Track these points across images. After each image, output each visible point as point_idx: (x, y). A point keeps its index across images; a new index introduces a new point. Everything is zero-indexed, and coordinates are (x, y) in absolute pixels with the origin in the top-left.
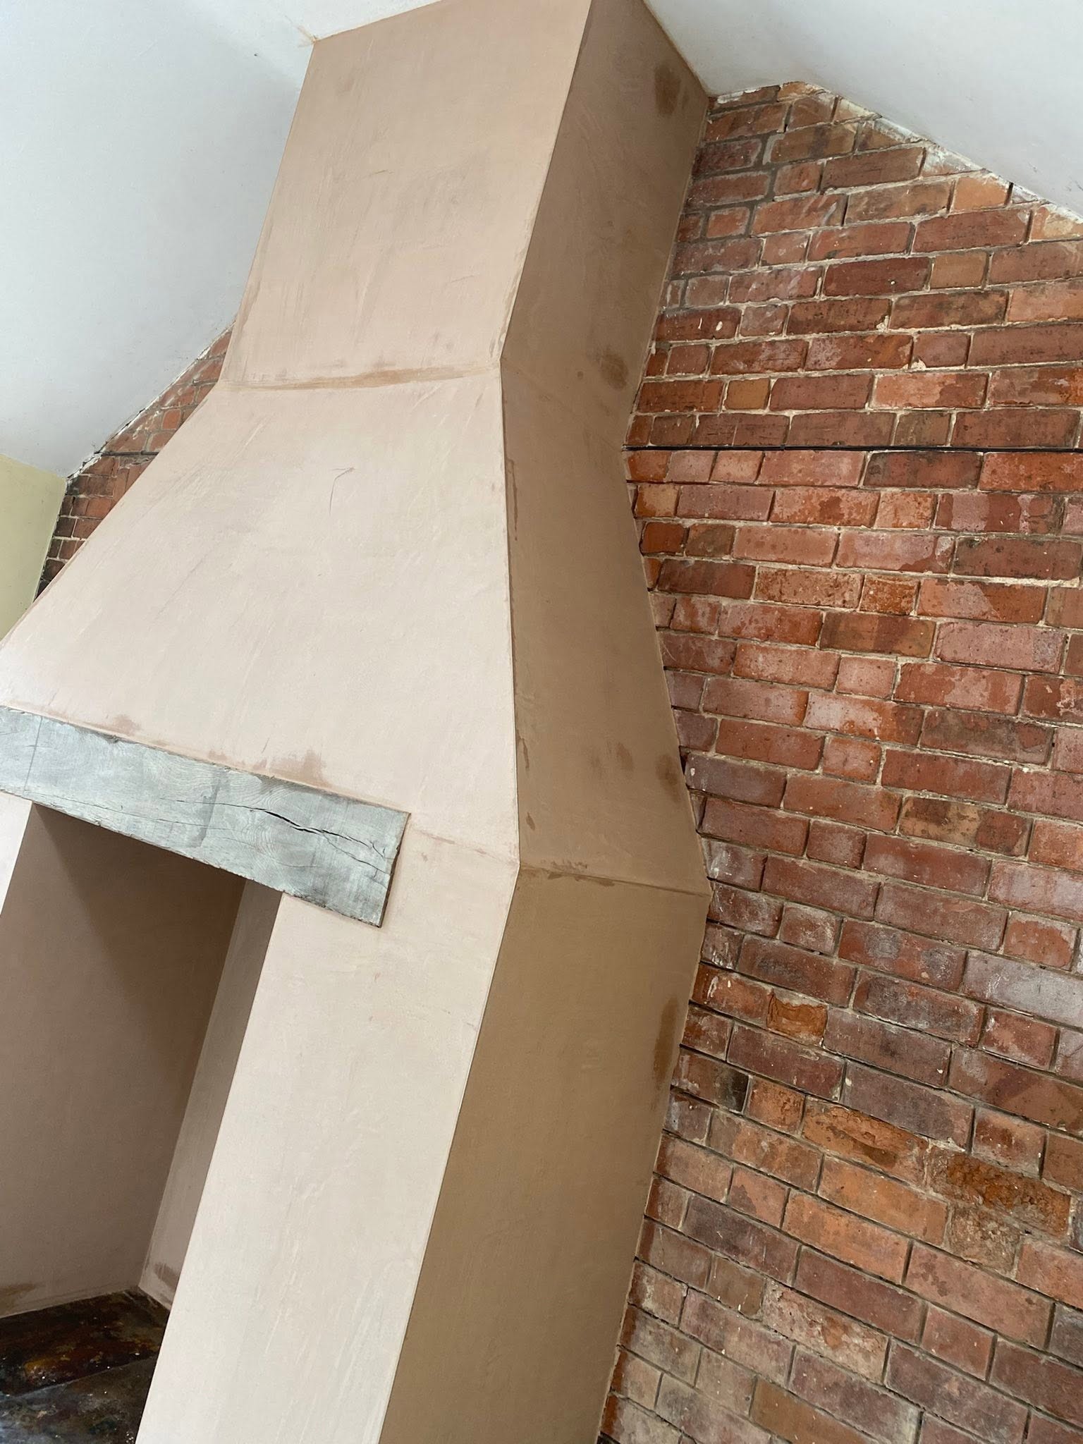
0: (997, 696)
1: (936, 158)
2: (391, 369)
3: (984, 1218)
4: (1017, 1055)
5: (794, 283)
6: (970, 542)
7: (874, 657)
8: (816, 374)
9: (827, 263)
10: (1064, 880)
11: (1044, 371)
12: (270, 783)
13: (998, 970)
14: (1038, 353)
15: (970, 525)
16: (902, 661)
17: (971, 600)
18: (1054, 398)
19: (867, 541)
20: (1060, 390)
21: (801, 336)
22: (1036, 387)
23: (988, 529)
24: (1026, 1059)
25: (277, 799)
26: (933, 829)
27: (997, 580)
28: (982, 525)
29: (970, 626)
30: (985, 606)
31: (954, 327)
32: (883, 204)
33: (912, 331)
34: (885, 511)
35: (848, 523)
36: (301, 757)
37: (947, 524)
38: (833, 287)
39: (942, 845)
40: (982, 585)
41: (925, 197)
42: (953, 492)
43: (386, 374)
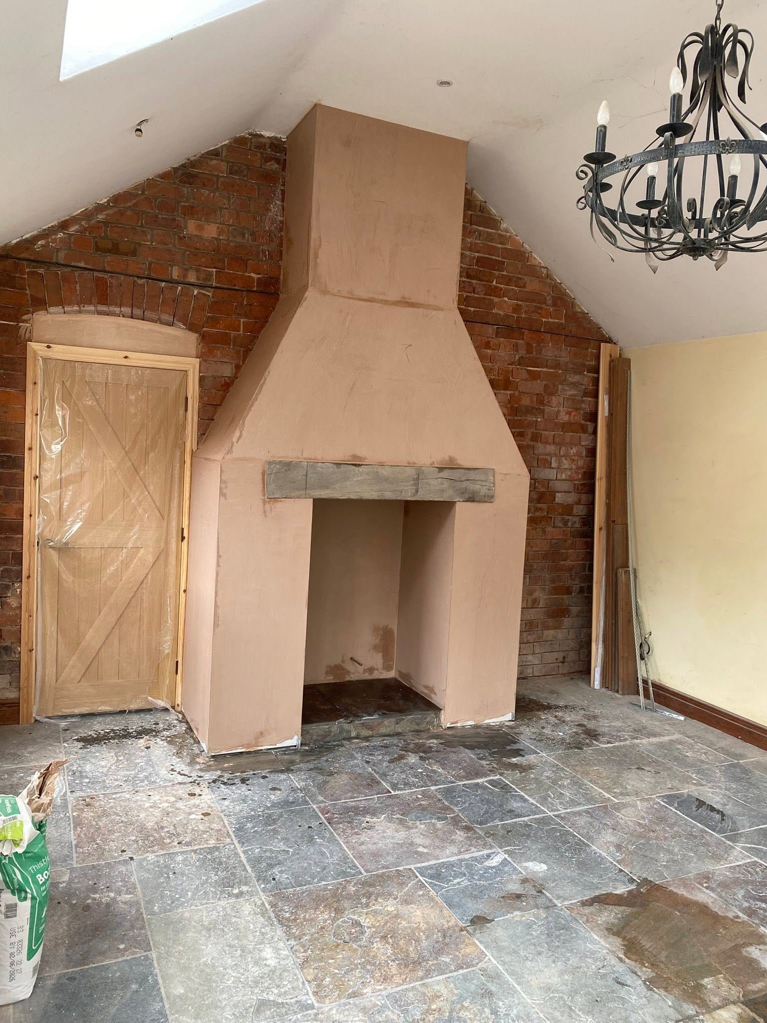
0: (532, 401)
1: (504, 226)
2: (410, 301)
3: (536, 528)
4: (542, 490)
5: (468, 259)
6: (522, 357)
7: (502, 392)
8: (476, 296)
9: (477, 254)
10: (548, 446)
11: (536, 307)
12: (441, 469)
13: (537, 471)
14: (533, 301)
15: (522, 352)
16: (509, 392)
17: (525, 375)
18: (538, 315)
19: (498, 356)
20: (539, 313)
21: (471, 281)
22: (534, 311)
23: (527, 353)
24: (544, 490)
25: (445, 474)
26: (522, 438)
27: (530, 368)
28: (525, 352)
29: (525, 382)
30: (528, 376)
31: (513, 287)
32: (490, 237)
33: (502, 286)
34: (502, 346)
35: (493, 349)
36: (447, 458)
37: (517, 351)
38: (479, 264)
39: (524, 443)
40: (527, 370)
41: (503, 239)
42: (518, 341)
43: (407, 302)
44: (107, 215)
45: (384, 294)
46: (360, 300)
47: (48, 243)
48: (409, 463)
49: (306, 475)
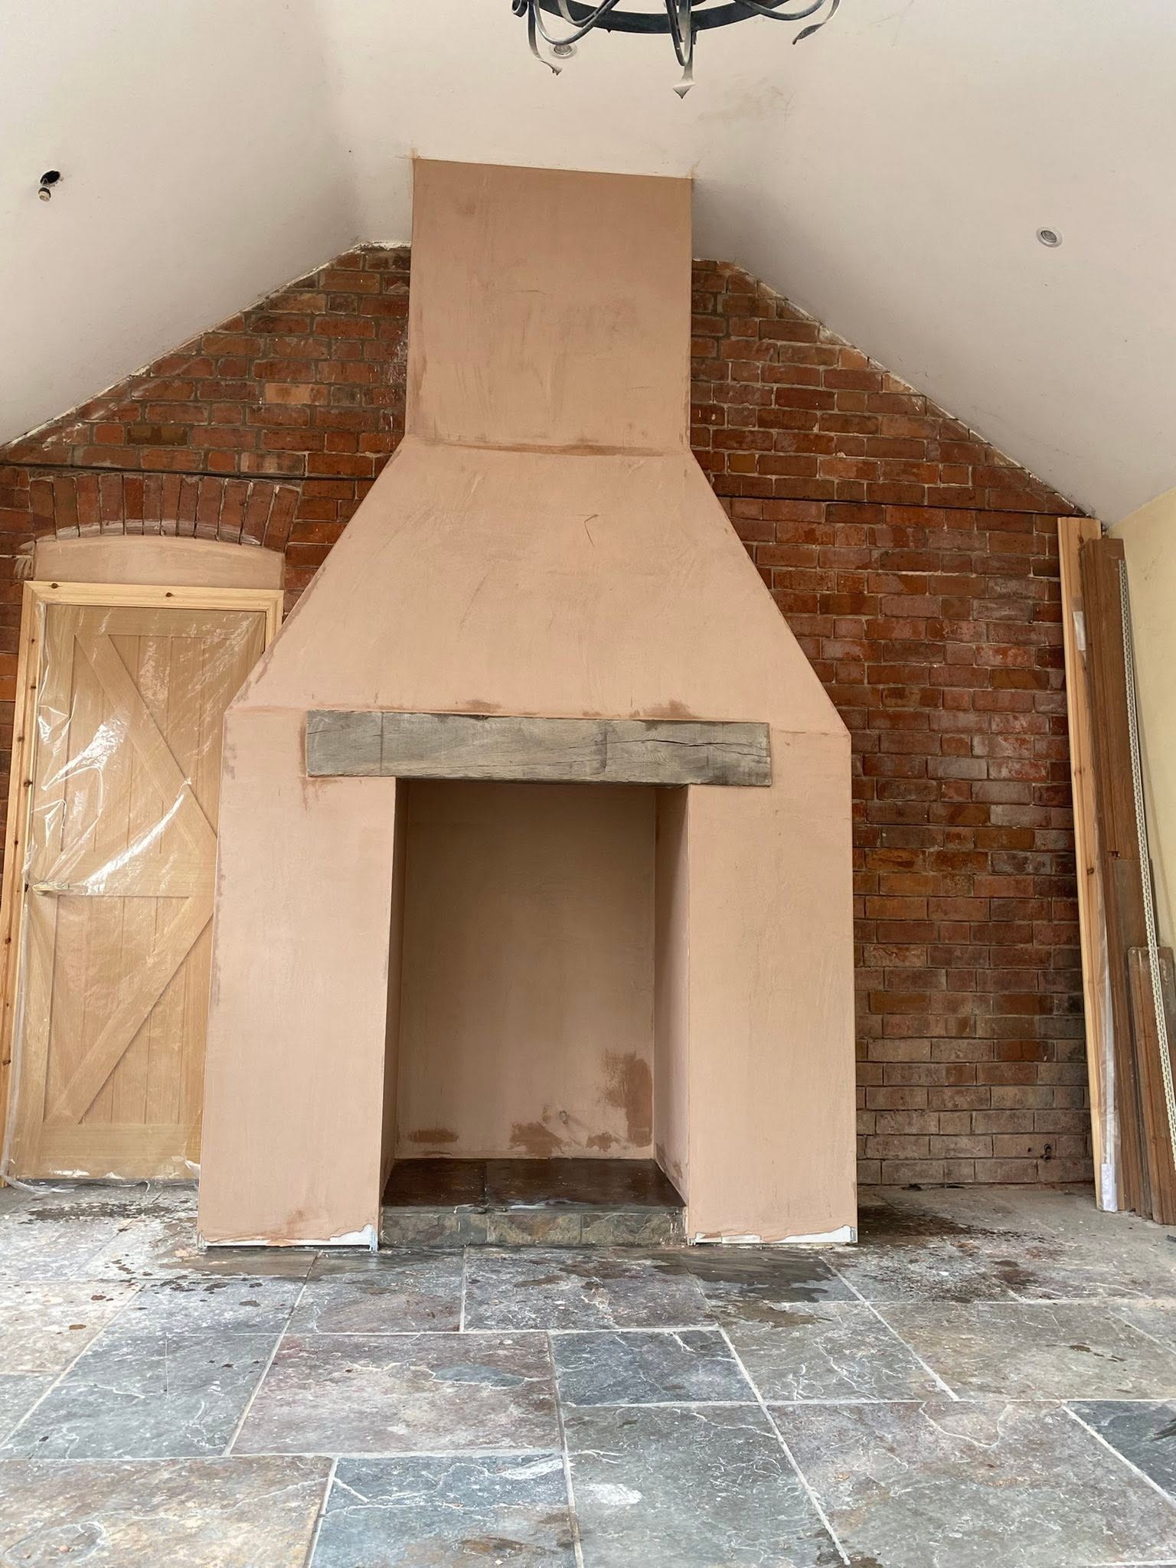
0: (916, 632)
1: (826, 333)
2: (594, 444)
3: (954, 876)
4: (957, 799)
5: (757, 395)
6: (887, 553)
7: (850, 617)
8: (782, 454)
9: (775, 386)
10: (961, 715)
11: (906, 464)
12: (652, 724)
13: (941, 762)
14: (900, 454)
15: (886, 545)
16: (864, 618)
17: (895, 585)
18: (913, 478)
19: (835, 553)
20: (914, 474)
21: (767, 430)
22: (904, 472)
23: (895, 546)
24: (961, 799)
25: (663, 732)
26: (900, 702)
27: (904, 573)
28: (892, 545)
29: (896, 597)
30: (901, 587)
31: (856, 434)
32: (800, 355)
33: (832, 434)
34: (841, 537)
35: (822, 543)
36: (665, 705)
37: (875, 544)
38: (782, 401)
39: (906, 709)
40: (900, 577)
41: (826, 356)
42: (872, 526)
43: (591, 447)
44: (146, 390)
45: (544, 436)
46: (500, 449)
47: (61, 439)
48: (585, 714)
49: (381, 736)
